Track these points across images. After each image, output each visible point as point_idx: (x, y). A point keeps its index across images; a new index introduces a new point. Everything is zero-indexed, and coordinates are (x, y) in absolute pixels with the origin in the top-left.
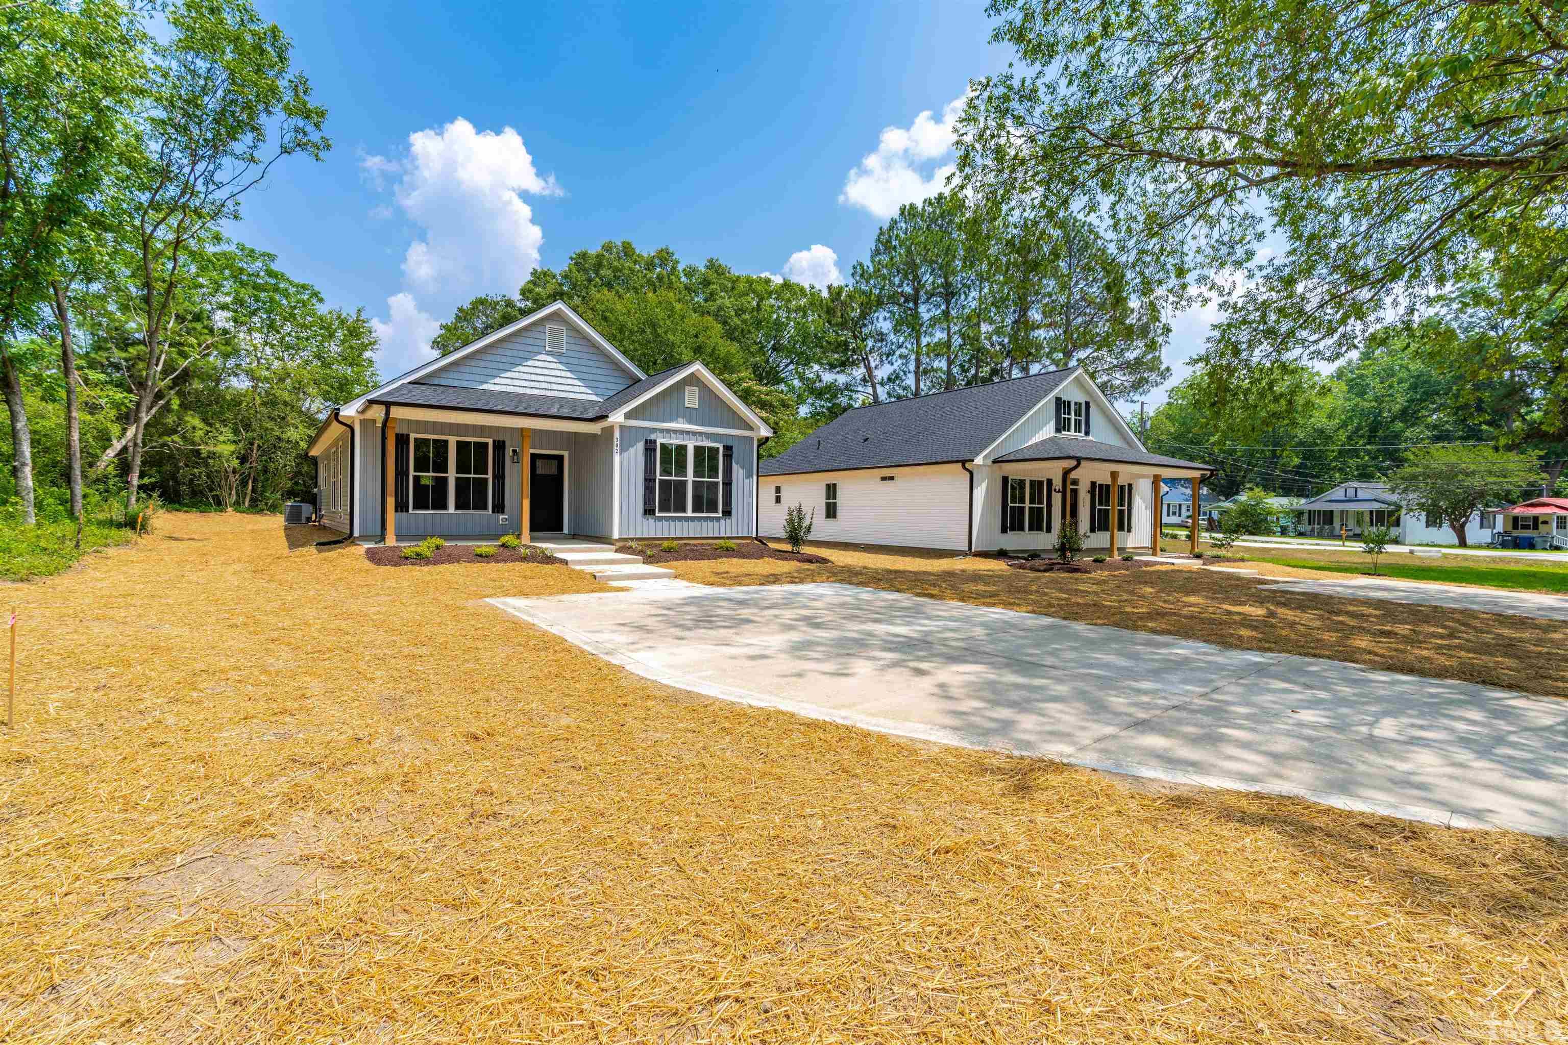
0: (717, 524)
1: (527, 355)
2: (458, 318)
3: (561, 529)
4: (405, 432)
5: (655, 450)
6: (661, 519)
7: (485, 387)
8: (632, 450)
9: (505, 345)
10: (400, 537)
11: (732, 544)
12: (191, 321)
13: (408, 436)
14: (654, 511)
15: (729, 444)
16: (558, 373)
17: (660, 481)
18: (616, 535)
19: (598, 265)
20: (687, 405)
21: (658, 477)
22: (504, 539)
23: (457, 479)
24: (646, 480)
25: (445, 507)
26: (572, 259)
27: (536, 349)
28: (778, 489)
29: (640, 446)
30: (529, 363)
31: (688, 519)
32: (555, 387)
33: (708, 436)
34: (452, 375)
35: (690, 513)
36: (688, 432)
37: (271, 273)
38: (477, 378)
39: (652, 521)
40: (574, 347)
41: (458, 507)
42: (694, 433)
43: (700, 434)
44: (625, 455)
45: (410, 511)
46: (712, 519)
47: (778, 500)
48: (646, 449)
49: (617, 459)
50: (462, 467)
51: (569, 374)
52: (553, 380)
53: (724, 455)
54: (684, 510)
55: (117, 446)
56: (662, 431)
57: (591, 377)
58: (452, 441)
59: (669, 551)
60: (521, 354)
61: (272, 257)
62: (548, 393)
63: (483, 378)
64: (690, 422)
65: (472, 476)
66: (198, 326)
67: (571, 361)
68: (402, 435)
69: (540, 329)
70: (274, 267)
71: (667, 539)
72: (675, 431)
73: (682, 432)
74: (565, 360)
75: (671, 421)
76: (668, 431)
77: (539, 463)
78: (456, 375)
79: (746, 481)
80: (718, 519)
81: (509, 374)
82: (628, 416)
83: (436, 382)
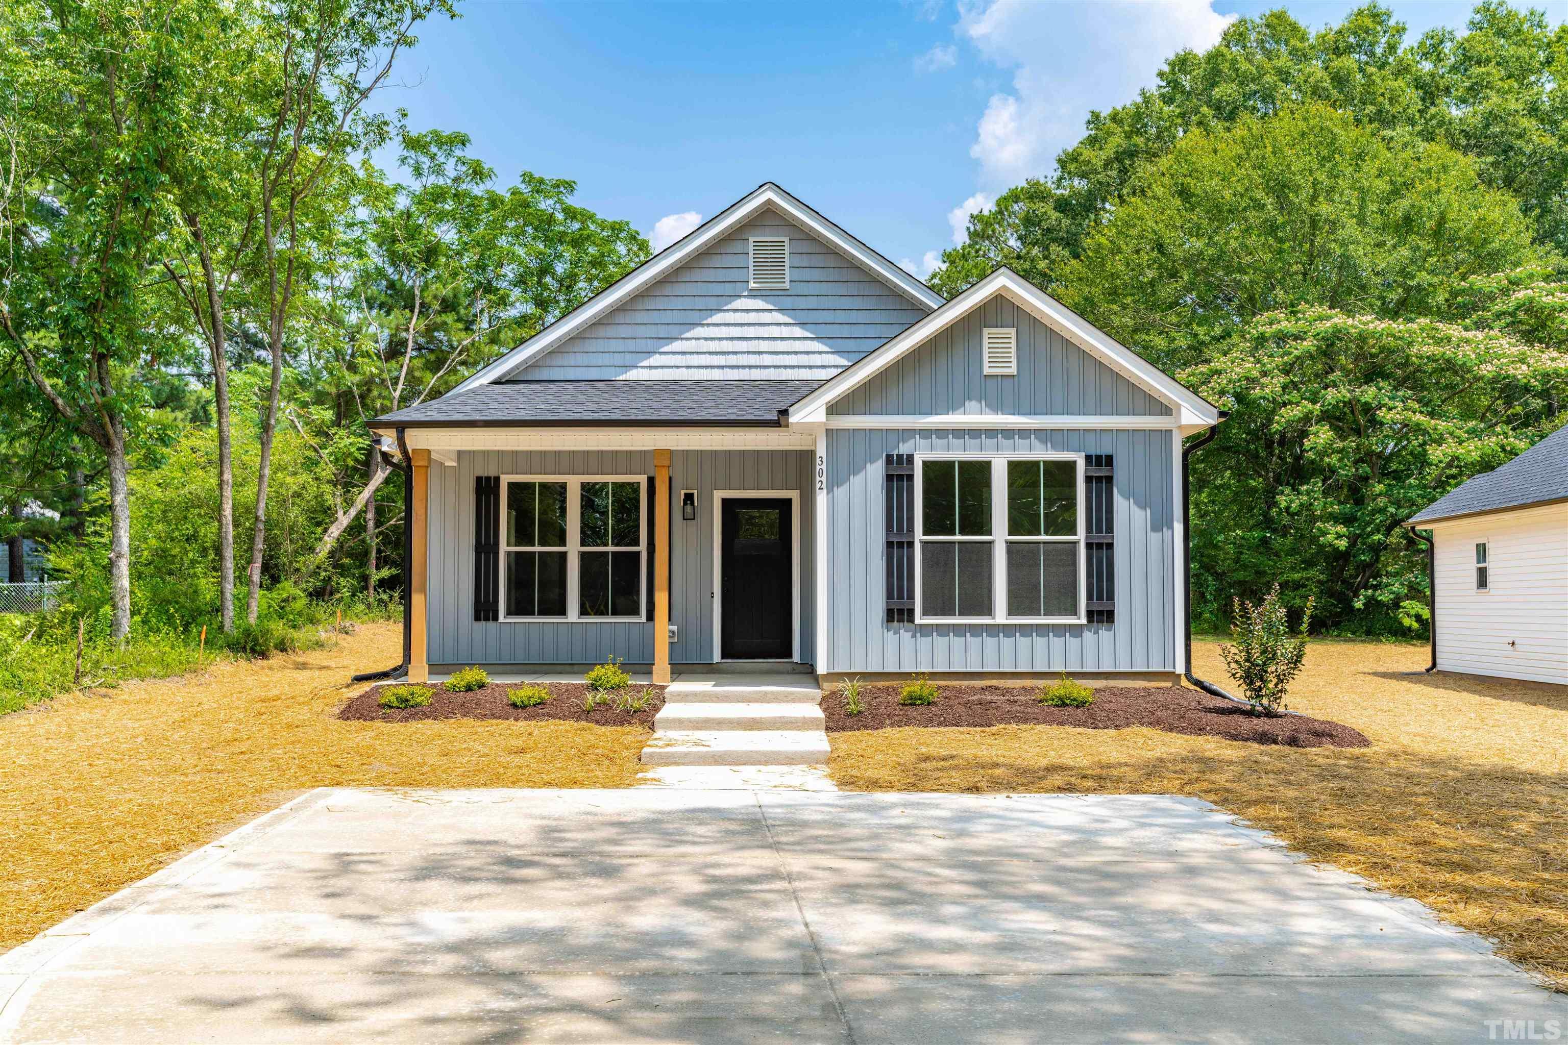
0: (1073, 642)
1: (712, 303)
3: (789, 655)
4: (492, 473)
5: (911, 477)
6: (925, 630)
7: (633, 375)
8: (857, 481)
9: (668, 289)
11: (1083, 689)
12: (440, 313)
13: (497, 479)
14: (911, 612)
15: (1104, 451)
16: (775, 331)
17: (925, 544)
18: (822, 668)
20: (987, 371)
21: (919, 535)
22: (598, 671)
23: (583, 556)
24: (890, 545)
25: (561, 610)
27: (728, 289)
28: (1482, 551)
29: (876, 471)
30: (718, 318)
31: (994, 630)
32: (767, 360)
33: (1046, 436)
34: (571, 359)
35: (1001, 616)
36: (991, 433)
38: (618, 359)
39: (906, 636)
40: (807, 275)
41: (583, 612)
42: (1008, 433)
43: (1024, 433)
44: (840, 492)
45: (501, 618)
46: (1059, 630)
47: (1482, 579)
48: (889, 478)
49: (822, 500)
50: (589, 534)
51: (798, 332)
52: (764, 346)
53: (1088, 479)
54: (988, 610)
56: (926, 433)
57: (846, 331)
58: (574, 484)
59: (912, 701)
60: (700, 303)
61: (570, 186)
62: (756, 374)
63: (629, 359)
64: (997, 408)
67: (802, 303)
68: (488, 479)
69: (738, 247)
70: (572, 201)
72: (959, 433)
73: (975, 433)
74: (788, 302)
75: (951, 408)
76: (942, 433)
78: (581, 359)
79: (1155, 537)
80: (1076, 630)
81: (677, 346)
82: (833, 409)
83: (544, 374)
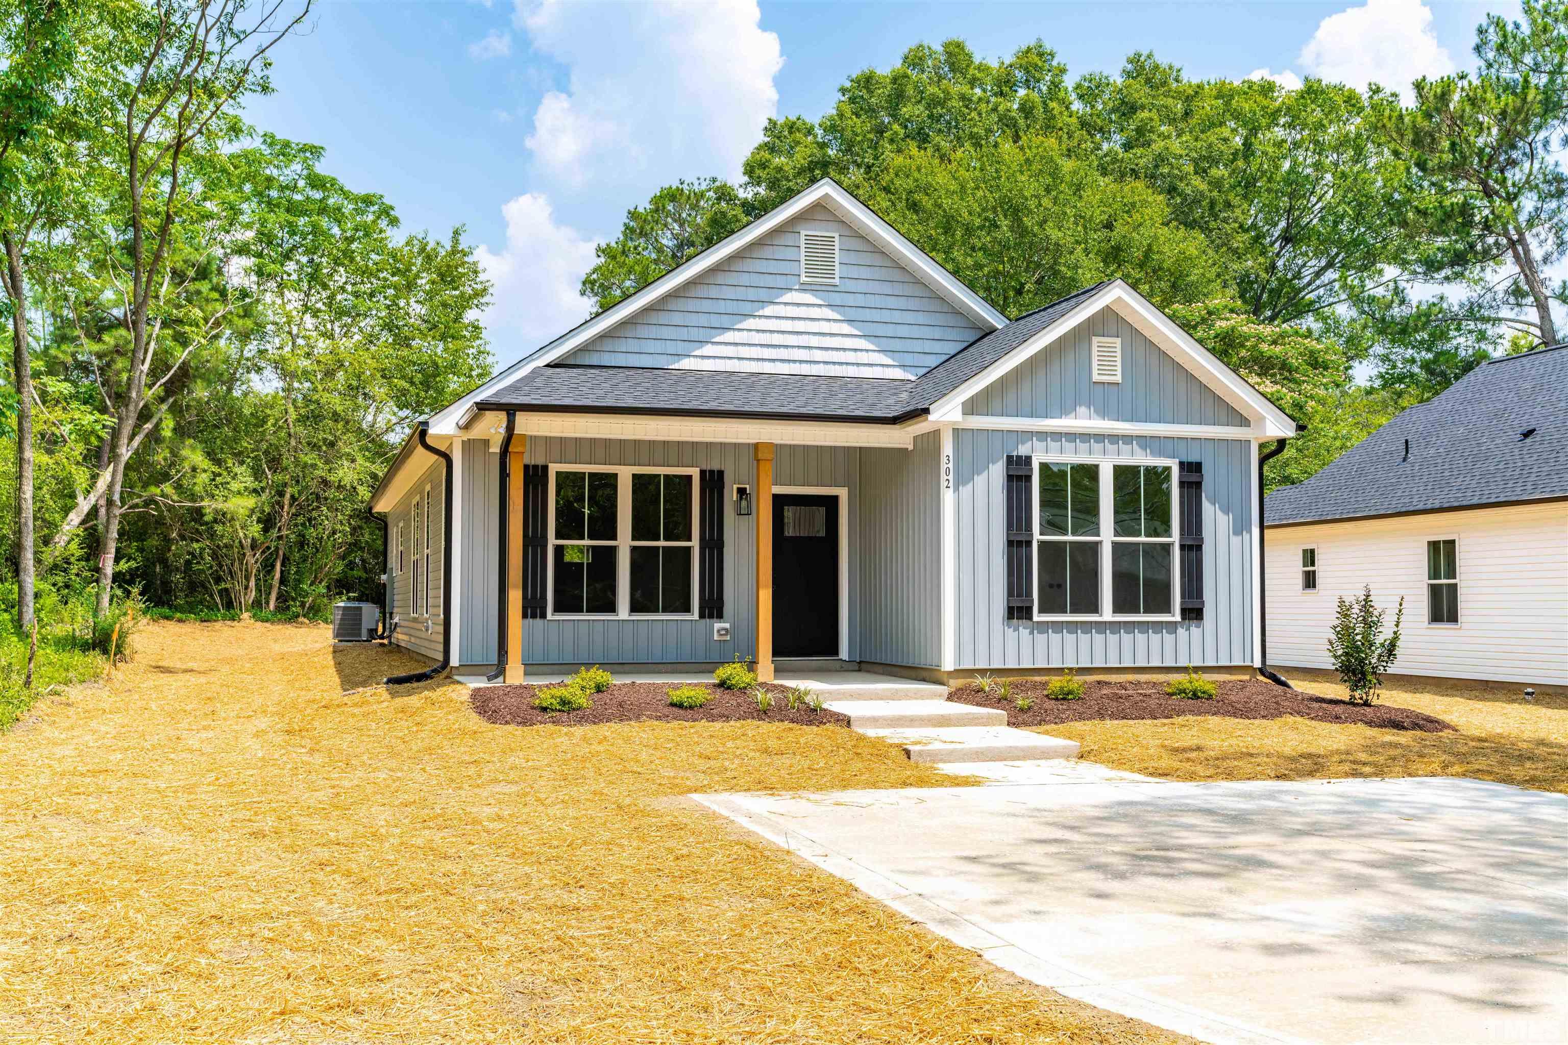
0: (1168, 638)
1: (763, 294)
2: (629, 231)
3: (836, 653)
4: (540, 461)
5: (1029, 478)
6: (1043, 627)
7: (686, 364)
8: (980, 480)
9: (720, 278)
10: (531, 668)
11: (1204, 682)
12: (194, 280)
13: (545, 468)
14: (1029, 610)
15: (1193, 458)
16: (825, 327)
17: (1042, 544)
18: (948, 664)
19: (898, 97)
20: (1096, 377)
21: (1037, 536)
22: (723, 672)
23: (634, 549)
24: (1010, 543)
25: (611, 608)
26: (843, 91)
27: (780, 282)
28: (1310, 557)
29: (998, 471)
30: (769, 310)
31: (1102, 627)
32: (818, 355)
33: (1145, 442)
34: (622, 345)
35: (1107, 614)
36: (1100, 438)
37: (316, 182)
38: (671, 348)
39: (1024, 632)
40: (854, 272)
41: (635, 608)
42: (1115, 438)
43: (1128, 439)
44: (966, 490)
45: (549, 616)
46: (1158, 627)
47: (1310, 581)
48: (1010, 478)
49: (948, 498)
50: (642, 528)
51: (846, 328)
52: (814, 341)
53: (1182, 484)
54: (1094, 608)
55: (84, 505)
56: (1043, 435)
57: (889, 330)
58: (625, 475)
59: (1064, 697)
60: (752, 294)
61: (316, 151)
62: (805, 369)
63: (680, 348)
64: (1103, 413)
65: (662, 543)
66: (204, 286)
67: (850, 300)
68: (535, 467)
69: (789, 239)
70: (321, 168)
71: (1059, 671)
72: (1072, 437)
73: (1086, 437)
74: (837, 299)
75: (1064, 411)
76: (1057, 436)
77: (789, 513)
78: (632, 345)
79: (1236, 540)
80: (1172, 627)
81: (729, 336)
82: (971, 407)
83: (594, 360)
